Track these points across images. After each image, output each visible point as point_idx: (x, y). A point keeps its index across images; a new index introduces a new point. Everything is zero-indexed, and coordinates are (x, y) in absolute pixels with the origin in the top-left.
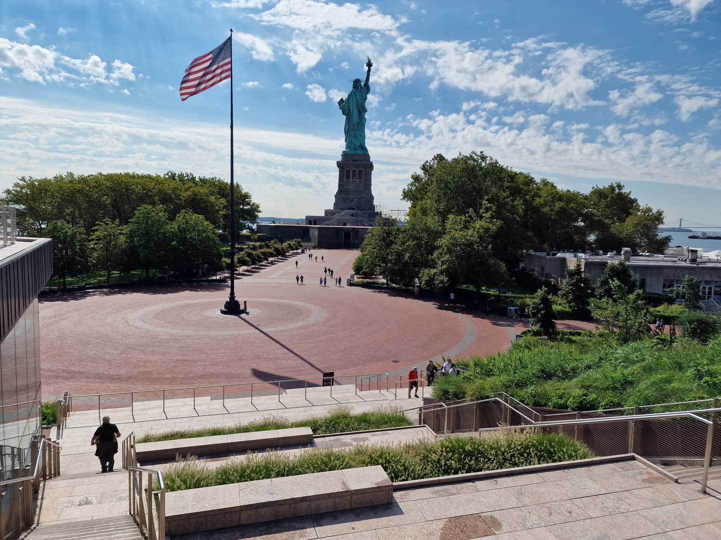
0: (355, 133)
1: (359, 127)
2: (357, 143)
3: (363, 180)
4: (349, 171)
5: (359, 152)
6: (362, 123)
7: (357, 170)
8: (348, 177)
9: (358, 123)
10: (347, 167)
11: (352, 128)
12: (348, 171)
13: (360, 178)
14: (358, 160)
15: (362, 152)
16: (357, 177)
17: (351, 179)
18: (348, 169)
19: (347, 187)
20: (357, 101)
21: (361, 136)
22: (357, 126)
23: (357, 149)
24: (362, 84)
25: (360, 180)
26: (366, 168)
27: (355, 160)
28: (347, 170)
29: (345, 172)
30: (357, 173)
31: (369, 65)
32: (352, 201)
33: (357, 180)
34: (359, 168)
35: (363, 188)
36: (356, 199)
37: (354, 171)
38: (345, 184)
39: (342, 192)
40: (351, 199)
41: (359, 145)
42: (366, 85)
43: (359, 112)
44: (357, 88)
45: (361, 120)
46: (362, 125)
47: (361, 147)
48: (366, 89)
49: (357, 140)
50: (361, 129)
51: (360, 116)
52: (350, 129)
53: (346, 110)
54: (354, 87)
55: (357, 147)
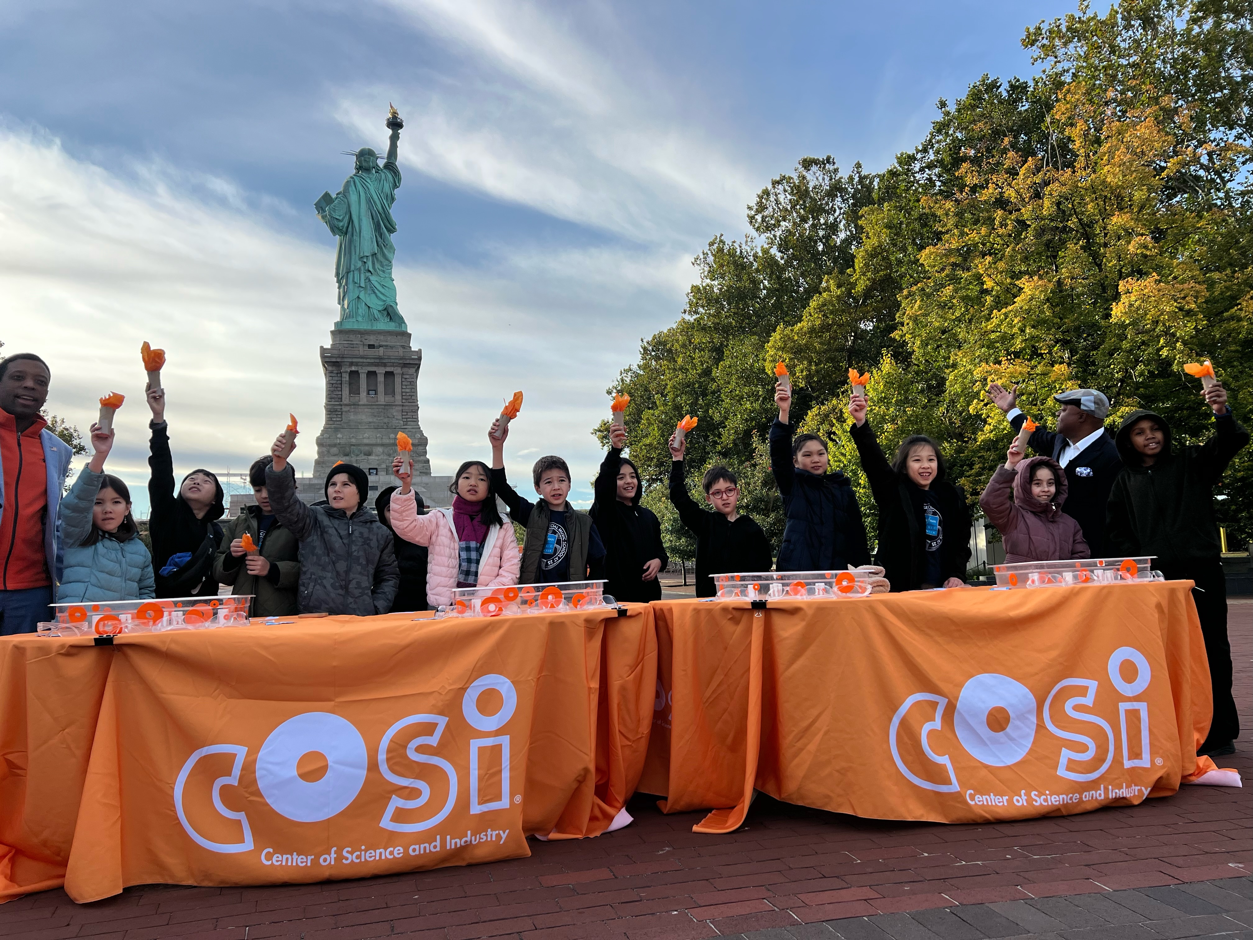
0: (368, 280)
1: (377, 266)
2: (376, 304)
3: (398, 397)
4: (356, 373)
5: (384, 325)
6: (384, 255)
7: (381, 371)
8: (354, 390)
9: (374, 255)
10: (352, 364)
11: (360, 264)
12: (354, 375)
13: (390, 390)
14: (380, 346)
15: (392, 326)
16: (381, 388)
17: (363, 394)
18: (353, 369)
19: (352, 417)
20: (370, 201)
21: (383, 286)
22: (373, 264)
23: (376, 319)
25: (389, 399)
26: (405, 365)
27: (371, 346)
28: (352, 373)
29: (346, 377)
30: (381, 379)
31: (395, 124)
32: (369, 454)
33: (382, 398)
34: (385, 365)
35: (400, 417)
36: (380, 449)
37: (372, 375)
38: (345, 409)
39: (336, 430)
40: (367, 448)
41: (380, 308)
42: (391, 166)
43: (377, 228)
44: (367, 170)
45: (381, 248)
46: (385, 262)
47: (385, 313)
48: (390, 176)
49: (373, 296)
50: (384, 272)
51: (379, 239)
52: (352, 268)
53: (341, 224)
54: (359, 168)
55: (376, 312)
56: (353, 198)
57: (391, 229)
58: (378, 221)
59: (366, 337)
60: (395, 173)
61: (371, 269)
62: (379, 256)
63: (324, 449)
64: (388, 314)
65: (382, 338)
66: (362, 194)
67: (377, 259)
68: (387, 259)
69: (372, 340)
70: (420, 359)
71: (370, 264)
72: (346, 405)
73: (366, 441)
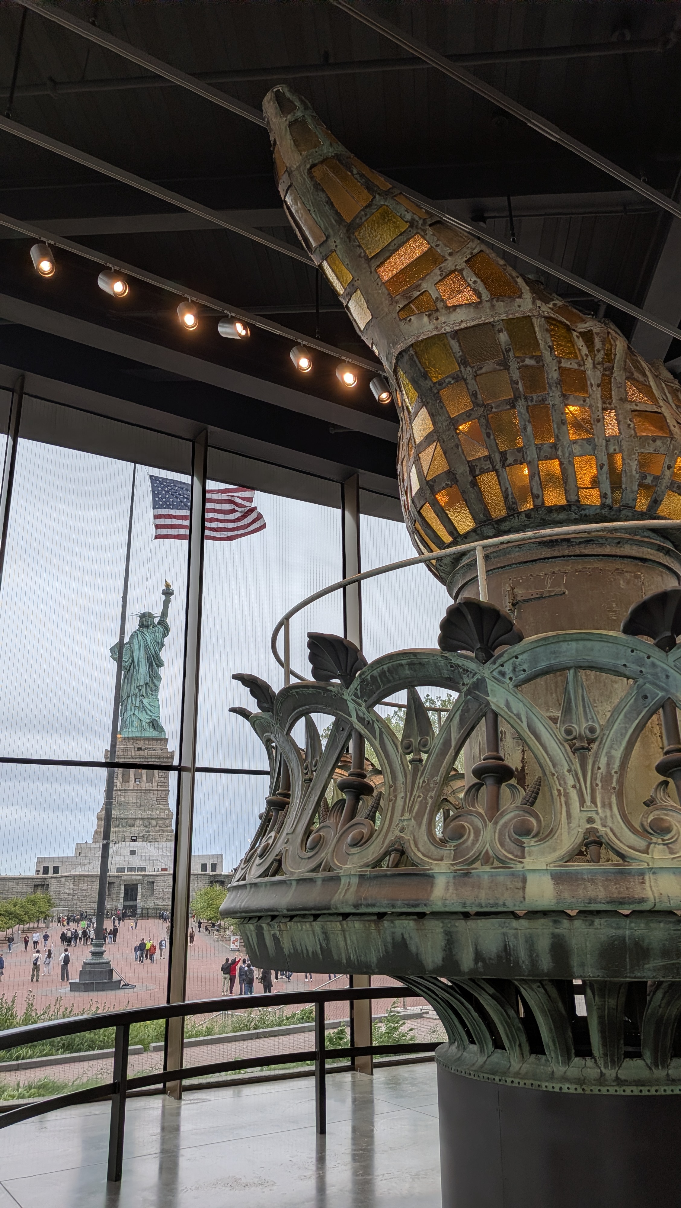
0: (141, 702)
1: (149, 691)
2: (145, 718)
3: (155, 784)
5: (150, 733)
8: (125, 780)
11: (136, 691)
13: (149, 781)
14: (146, 749)
15: (155, 734)
16: (144, 778)
17: (132, 782)
19: (123, 799)
21: (151, 706)
23: (144, 729)
25: (149, 785)
27: (139, 749)
29: (121, 771)
30: (144, 771)
31: (168, 593)
32: (133, 826)
33: (144, 785)
35: (155, 799)
36: (139, 822)
38: (118, 793)
40: (130, 822)
41: (148, 721)
42: (163, 623)
43: (151, 666)
44: (147, 627)
45: (152, 680)
46: (154, 688)
47: (151, 724)
48: (162, 629)
49: (144, 712)
50: (152, 695)
51: (151, 672)
52: (132, 693)
53: (127, 664)
54: (142, 625)
55: (144, 723)
56: (136, 647)
57: (160, 664)
58: (152, 661)
59: (138, 742)
60: (165, 627)
61: (144, 694)
62: (150, 684)
63: (102, 822)
64: (153, 725)
65: (147, 742)
66: (142, 641)
67: (149, 686)
68: (156, 686)
69: (141, 744)
70: (173, 758)
71: (143, 690)
72: (120, 790)
73: (130, 816)
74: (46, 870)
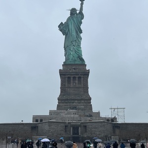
0: (74, 48)
1: (76, 44)
2: (76, 55)
3: (82, 85)
8: (69, 82)
10: (68, 75)
12: (69, 78)
13: (80, 83)
14: (77, 69)
16: (77, 82)
17: (72, 84)
21: (78, 50)
23: (76, 60)
24: (78, 12)
25: (79, 85)
26: (85, 75)
29: (67, 79)
30: (77, 79)
33: (77, 85)
34: (78, 75)
35: (83, 91)
37: (74, 78)
38: (66, 89)
39: (64, 95)
41: (77, 57)
42: (81, 13)
44: (74, 14)
45: (78, 39)
47: (79, 58)
48: (80, 16)
49: (75, 53)
50: (78, 45)
51: (77, 35)
53: (66, 32)
54: (71, 14)
56: (70, 24)
57: (81, 32)
58: (77, 30)
59: (73, 66)
60: (82, 15)
61: (74, 45)
62: (77, 41)
63: (60, 101)
65: (78, 66)
69: (75, 67)
70: (89, 72)
71: (74, 43)
72: (67, 87)
74: (37, 121)
